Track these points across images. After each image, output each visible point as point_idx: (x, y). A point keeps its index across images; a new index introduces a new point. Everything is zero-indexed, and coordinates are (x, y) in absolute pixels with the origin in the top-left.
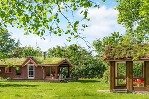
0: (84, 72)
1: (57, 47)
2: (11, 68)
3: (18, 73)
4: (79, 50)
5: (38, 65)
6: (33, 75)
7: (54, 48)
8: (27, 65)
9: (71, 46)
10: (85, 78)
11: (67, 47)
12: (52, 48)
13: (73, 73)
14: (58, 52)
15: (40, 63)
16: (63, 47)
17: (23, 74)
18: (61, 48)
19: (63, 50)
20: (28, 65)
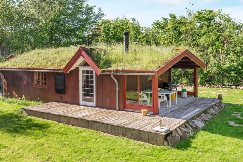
0: (233, 74)
1: (170, 18)
2: (45, 76)
3: (58, 88)
4: (217, 20)
5: (103, 72)
6: (92, 91)
7: (165, 19)
8: (77, 69)
9: (200, 13)
10: (236, 86)
11: (192, 16)
12: (161, 20)
13: (204, 75)
14: (172, 27)
15: (108, 63)
16: (183, 17)
17: (70, 91)
18: (178, 18)
19: (182, 23)
20: (82, 69)
